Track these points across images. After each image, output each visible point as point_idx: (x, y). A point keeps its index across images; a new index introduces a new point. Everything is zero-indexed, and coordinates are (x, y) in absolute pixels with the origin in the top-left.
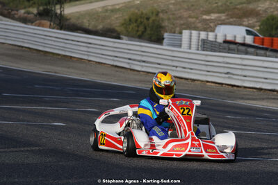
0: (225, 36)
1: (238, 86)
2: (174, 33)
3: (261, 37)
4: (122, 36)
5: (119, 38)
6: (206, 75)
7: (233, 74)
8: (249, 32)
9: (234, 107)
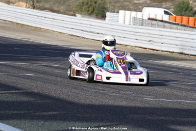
0: (149, 15)
1: (157, 50)
2: (114, 12)
3: (175, 16)
4: (76, 14)
5: (75, 16)
6: (135, 42)
7: (154, 42)
8: (166, 13)
9: (154, 65)
